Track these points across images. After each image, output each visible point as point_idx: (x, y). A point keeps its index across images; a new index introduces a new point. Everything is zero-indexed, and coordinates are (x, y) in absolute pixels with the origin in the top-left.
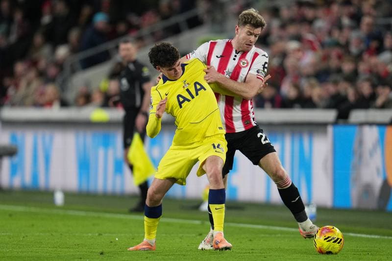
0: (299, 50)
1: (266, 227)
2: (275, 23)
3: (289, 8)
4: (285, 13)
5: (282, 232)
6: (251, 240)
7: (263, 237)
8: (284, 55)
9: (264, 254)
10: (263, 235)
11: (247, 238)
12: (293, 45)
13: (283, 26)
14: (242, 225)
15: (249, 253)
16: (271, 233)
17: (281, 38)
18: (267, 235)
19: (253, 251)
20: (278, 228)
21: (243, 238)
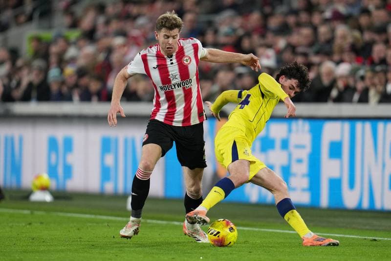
0: (124, 45)
1: (93, 217)
2: (101, 20)
3: (114, 4)
4: (111, 10)
5: (109, 222)
6: (78, 229)
7: (90, 226)
8: (109, 50)
9: (91, 243)
10: (90, 224)
11: (75, 226)
12: (119, 41)
13: (107, 23)
14: (69, 215)
15: (77, 241)
16: (98, 222)
17: (106, 35)
18: (95, 224)
19: (80, 239)
20: (105, 218)
21: (72, 227)
